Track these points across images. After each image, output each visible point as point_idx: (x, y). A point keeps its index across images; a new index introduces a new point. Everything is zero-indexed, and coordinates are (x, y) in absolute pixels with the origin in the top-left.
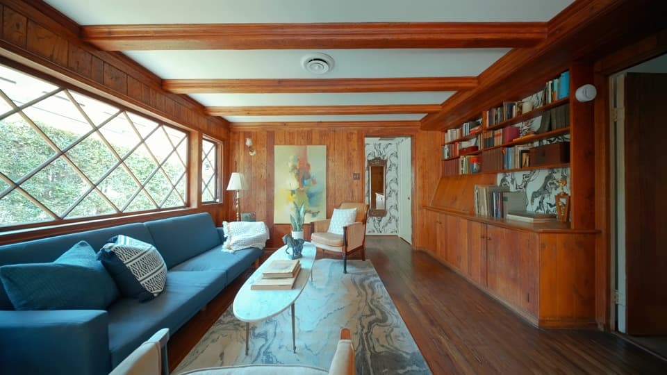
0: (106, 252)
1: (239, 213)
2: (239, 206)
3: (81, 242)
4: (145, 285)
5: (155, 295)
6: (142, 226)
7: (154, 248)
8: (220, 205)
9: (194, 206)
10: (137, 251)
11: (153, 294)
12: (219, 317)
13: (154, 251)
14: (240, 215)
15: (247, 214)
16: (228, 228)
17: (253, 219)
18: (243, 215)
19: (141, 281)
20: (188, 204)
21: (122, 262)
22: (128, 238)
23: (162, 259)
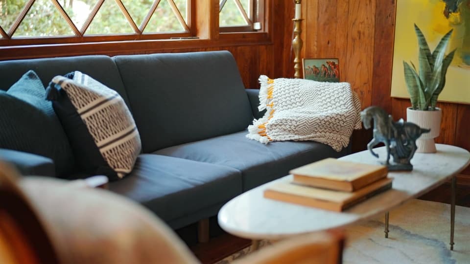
0: (56, 90)
1: (300, 59)
2: (300, 41)
3: (30, 71)
4: (107, 155)
5: (120, 175)
6: (109, 61)
7: (119, 98)
8: (260, 37)
9: (204, 34)
10: (94, 96)
11: (116, 173)
12: (227, 256)
13: (119, 103)
14: (300, 64)
15: (318, 64)
16: (269, 92)
17: (331, 75)
18: (309, 65)
19: (102, 147)
20: (193, 30)
21: (75, 110)
22: (87, 77)
23: (132, 120)
